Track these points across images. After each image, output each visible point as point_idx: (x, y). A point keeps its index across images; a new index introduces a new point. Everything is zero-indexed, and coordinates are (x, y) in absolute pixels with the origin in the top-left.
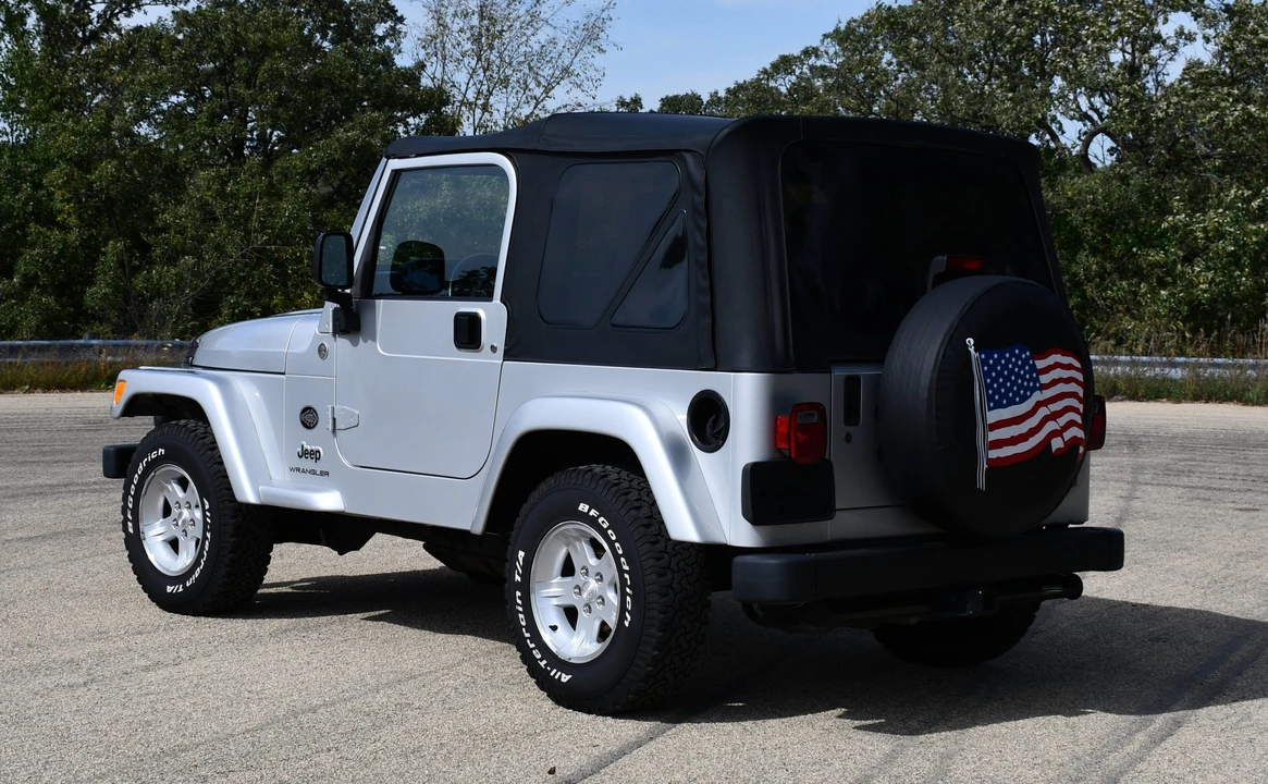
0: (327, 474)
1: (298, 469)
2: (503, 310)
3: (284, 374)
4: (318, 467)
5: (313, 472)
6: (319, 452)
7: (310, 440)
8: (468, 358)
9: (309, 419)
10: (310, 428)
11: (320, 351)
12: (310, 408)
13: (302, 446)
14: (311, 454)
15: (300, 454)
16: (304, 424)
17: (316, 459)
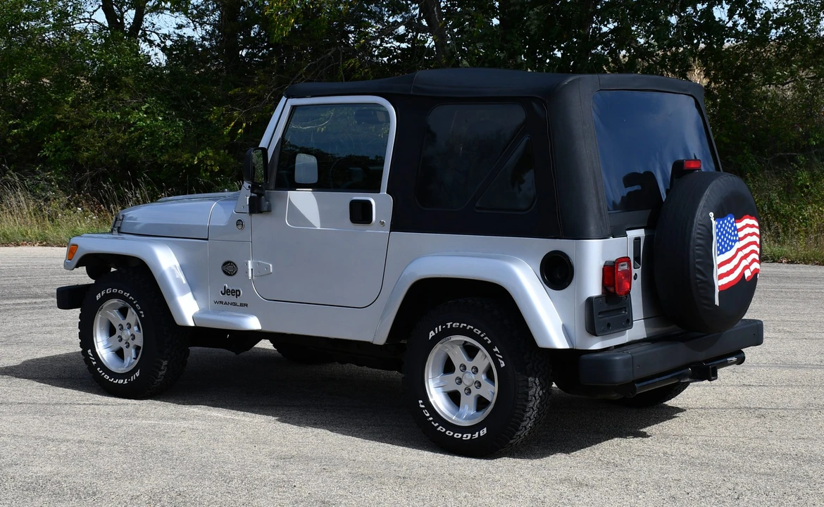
6: (239, 291)
9: (229, 269)
10: (230, 275)
11: (237, 225)
12: (231, 262)
13: (225, 287)
14: (232, 292)
15: (223, 292)
16: (226, 273)
17: (237, 295)
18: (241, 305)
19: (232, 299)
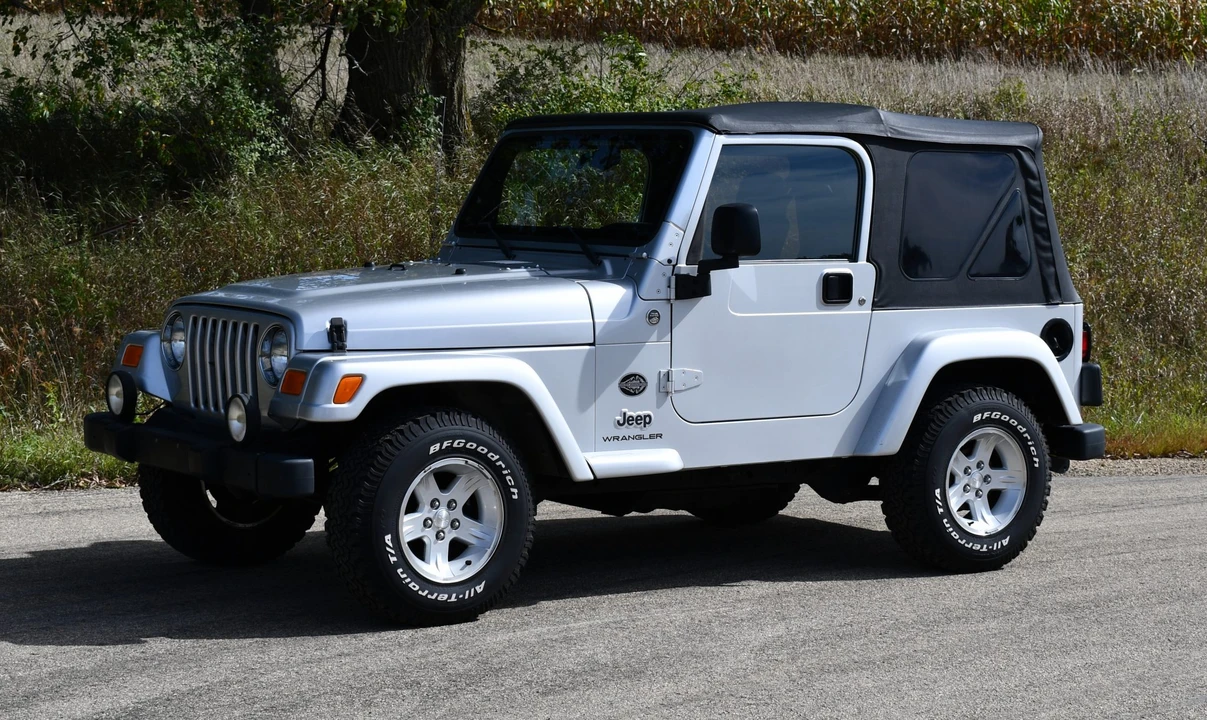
0: (661, 436)
1: (616, 438)
2: (871, 269)
3: (593, 344)
4: (648, 431)
5: (641, 437)
6: (649, 416)
7: (635, 407)
8: (836, 311)
9: (632, 385)
10: (635, 394)
11: (650, 318)
12: (635, 375)
13: (625, 414)
14: (637, 420)
15: (621, 422)
16: (626, 392)
17: (645, 423)
18: (651, 437)
19: (634, 430)
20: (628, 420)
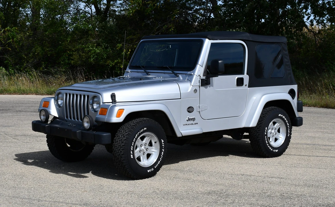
0: (197, 123)
1: (186, 124)
2: (248, 76)
3: (180, 99)
4: (194, 123)
5: (192, 124)
6: (194, 118)
8: (240, 88)
9: (190, 109)
10: (191, 112)
12: (191, 107)
13: (188, 118)
14: (192, 119)
15: (188, 120)
16: (189, 112)
17: (194, 120)
18: (195, 124)
19: (191, 122)
20: (189, 120)
